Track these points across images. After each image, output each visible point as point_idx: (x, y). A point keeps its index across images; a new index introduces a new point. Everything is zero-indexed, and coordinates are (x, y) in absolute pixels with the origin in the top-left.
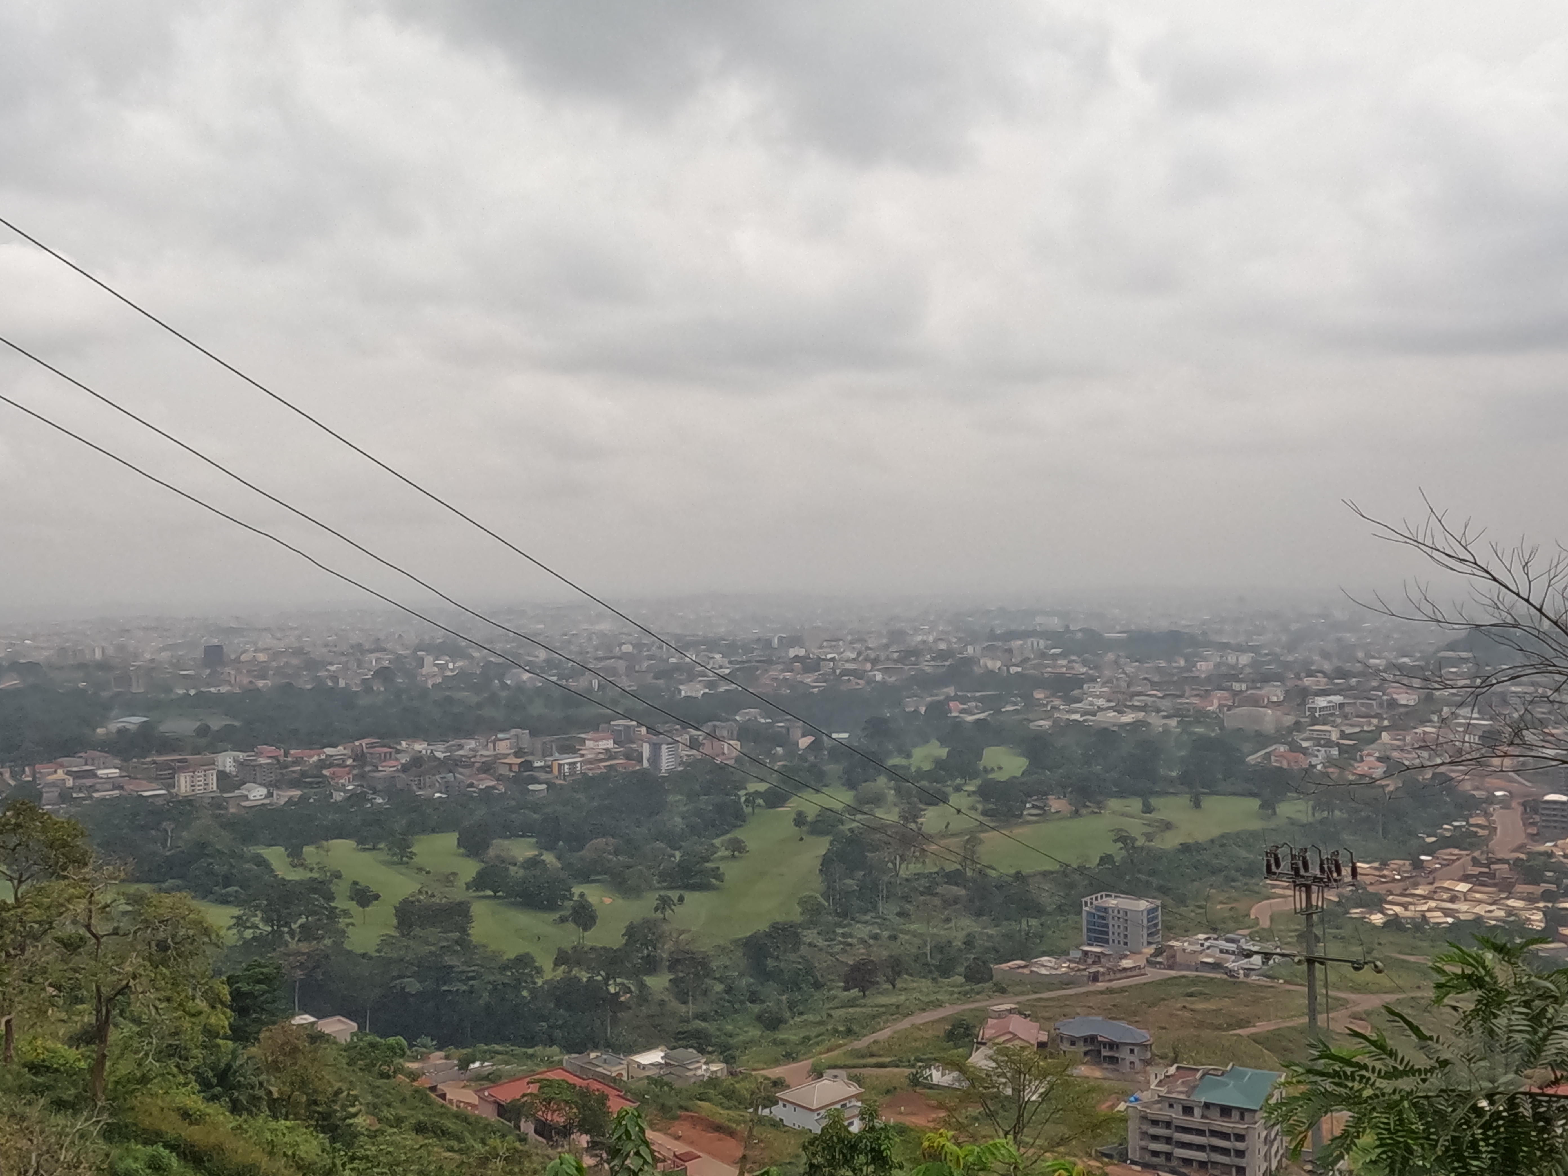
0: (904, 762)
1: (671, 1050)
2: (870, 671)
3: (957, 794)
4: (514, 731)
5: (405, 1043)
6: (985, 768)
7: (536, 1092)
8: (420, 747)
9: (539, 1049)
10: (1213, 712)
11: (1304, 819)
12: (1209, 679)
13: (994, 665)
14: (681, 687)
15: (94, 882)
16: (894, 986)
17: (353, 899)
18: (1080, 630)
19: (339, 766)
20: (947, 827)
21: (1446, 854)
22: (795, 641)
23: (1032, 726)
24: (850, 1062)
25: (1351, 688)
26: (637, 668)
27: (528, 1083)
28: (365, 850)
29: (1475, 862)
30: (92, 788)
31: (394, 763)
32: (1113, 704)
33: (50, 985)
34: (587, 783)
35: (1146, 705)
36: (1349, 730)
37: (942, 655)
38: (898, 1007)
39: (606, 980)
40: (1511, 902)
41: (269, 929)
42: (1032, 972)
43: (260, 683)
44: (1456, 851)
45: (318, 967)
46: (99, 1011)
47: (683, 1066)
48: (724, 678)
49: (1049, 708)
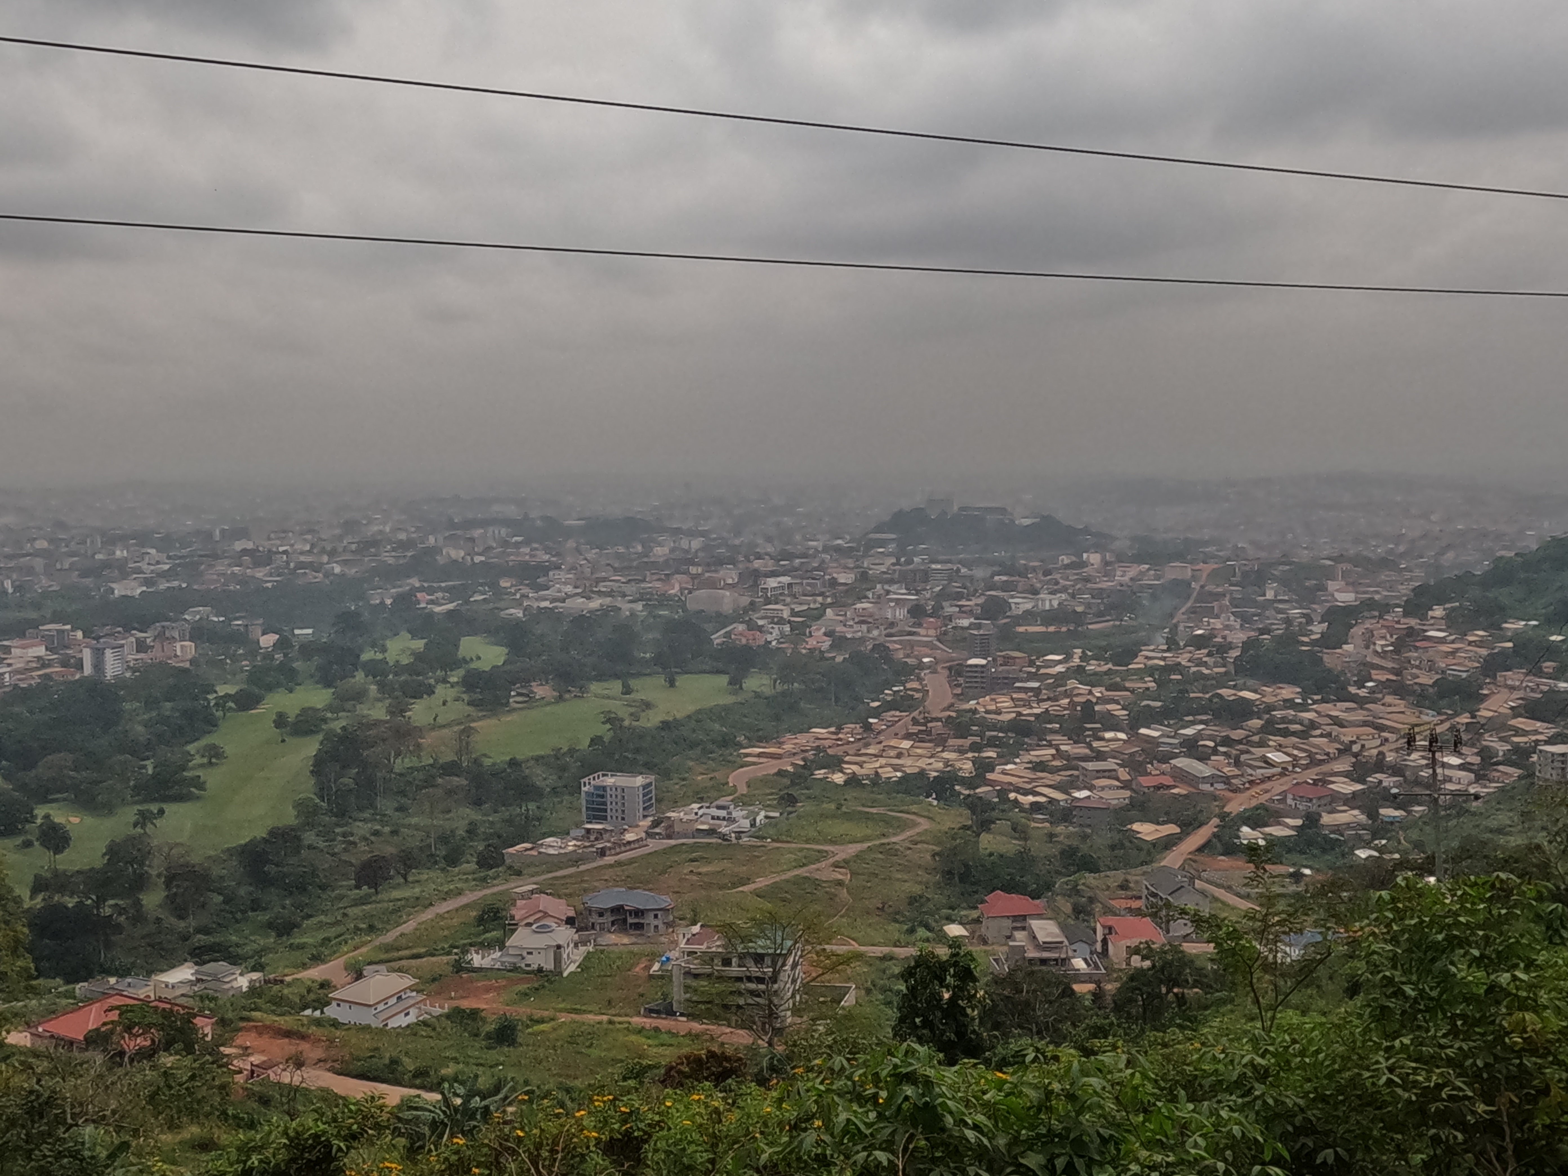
0: (379, 656)
2: (327, 563)
3: (441, 686)
6: (464, 658)
10: (676, 595)
11: (767, 691)
12: (666, 564)
13: (457, 554)
14: (113, 585)
16: (406, 879)
18: (539, 518)
20: (435, 719)
21: (889, 715)
22: (242, 533)
23: (503, 614)
24: (383, 956)
25: (796, 570)
26: (57, 565)
29: (915, 722)
32: (579, 590)
34: (20, 695)
35: (612, 590)
36: (798, 608)
37: (403, 545)
38: (416, 899)
39: (97, 903)
40: (945, 755)
42: (540, 853)
44: (898, 713)
47: (218, 980)
48: (163, 575)
49: (518, 596)
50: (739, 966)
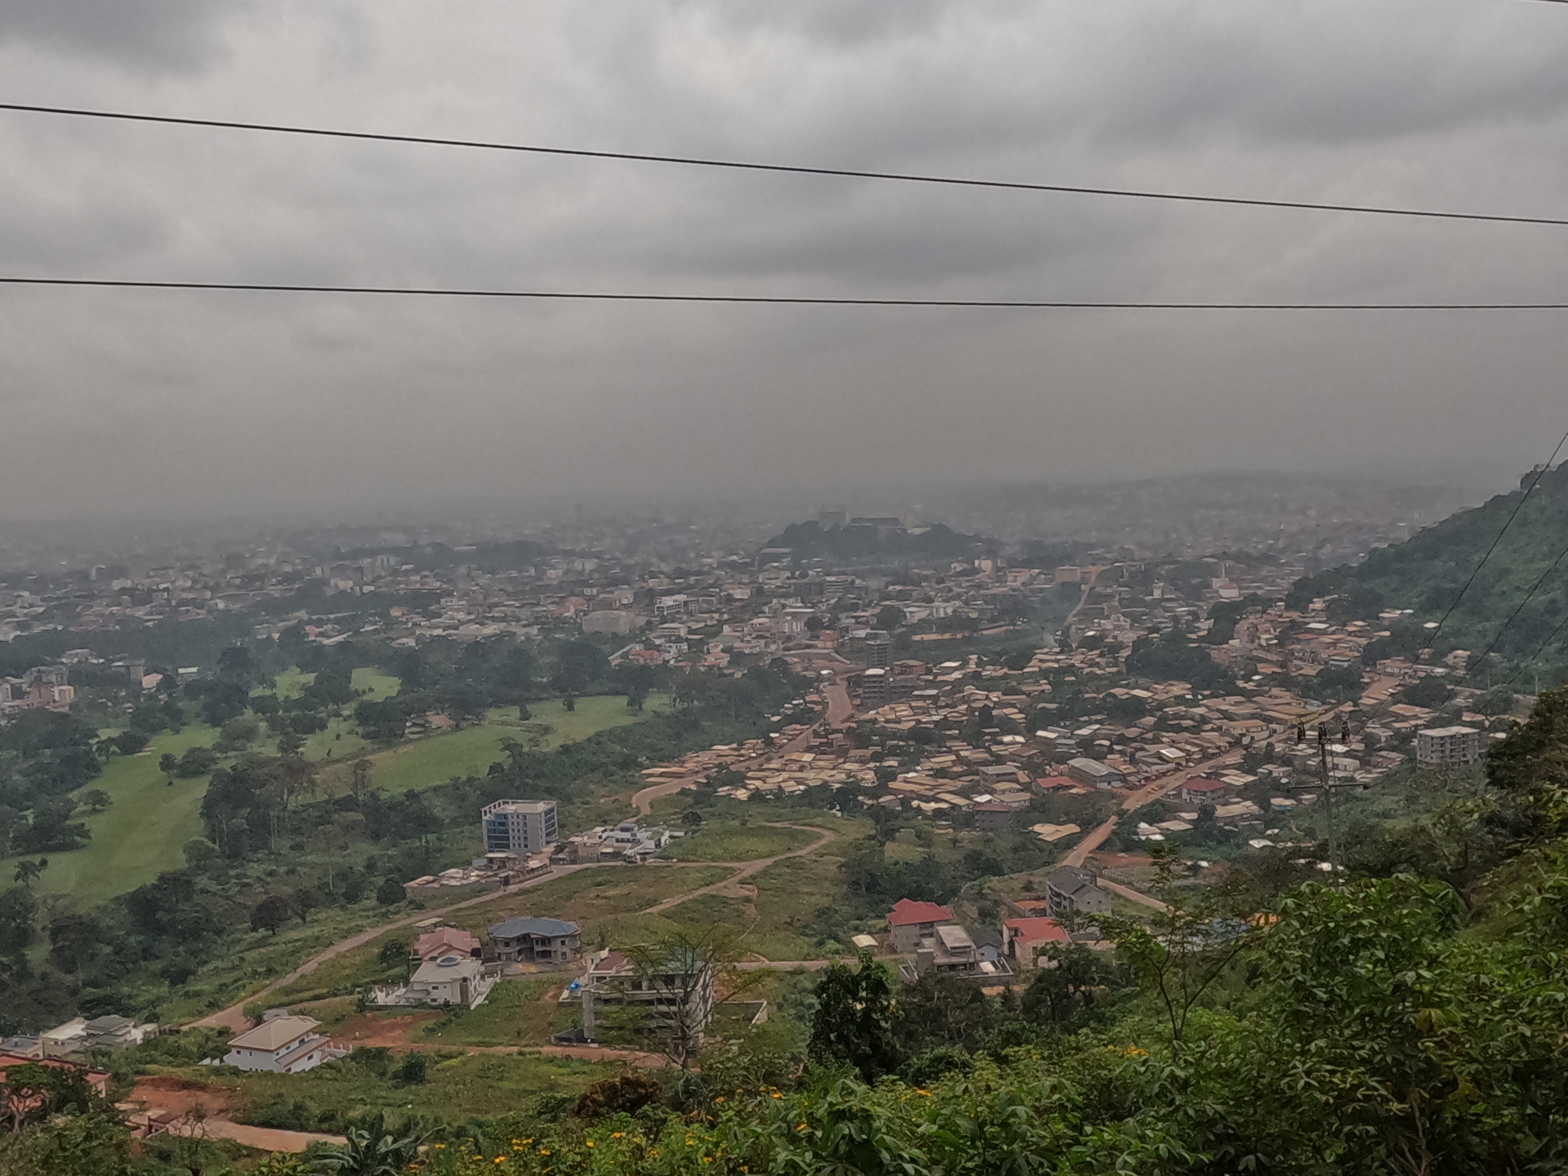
0: (268, 692)
1: (91, 1019)
2: (211, 599)
3: (334, 720)
6: (356, 691)
10: (571, 618)
11: (667, 710)
12: (560, 587)
13: (346, 585)
16: (304, 919)
18: (429, 545)
20: (328, 754)
21: (790, 729)
22: (118, 571)
23: (394, 644)
24: (285, 1000)
25: (691, 587)
29: (816, 734)
32: (472, 617)
35: (506, 615)
36: (695, 626)
37: (288, 578)
38: (315, 939)
40: (847, 766)
42: (442, 885)
44: (798, 727)
47: (110, 1034)
48: (37, 618)
49: (410, 625)
50: (650, 989)
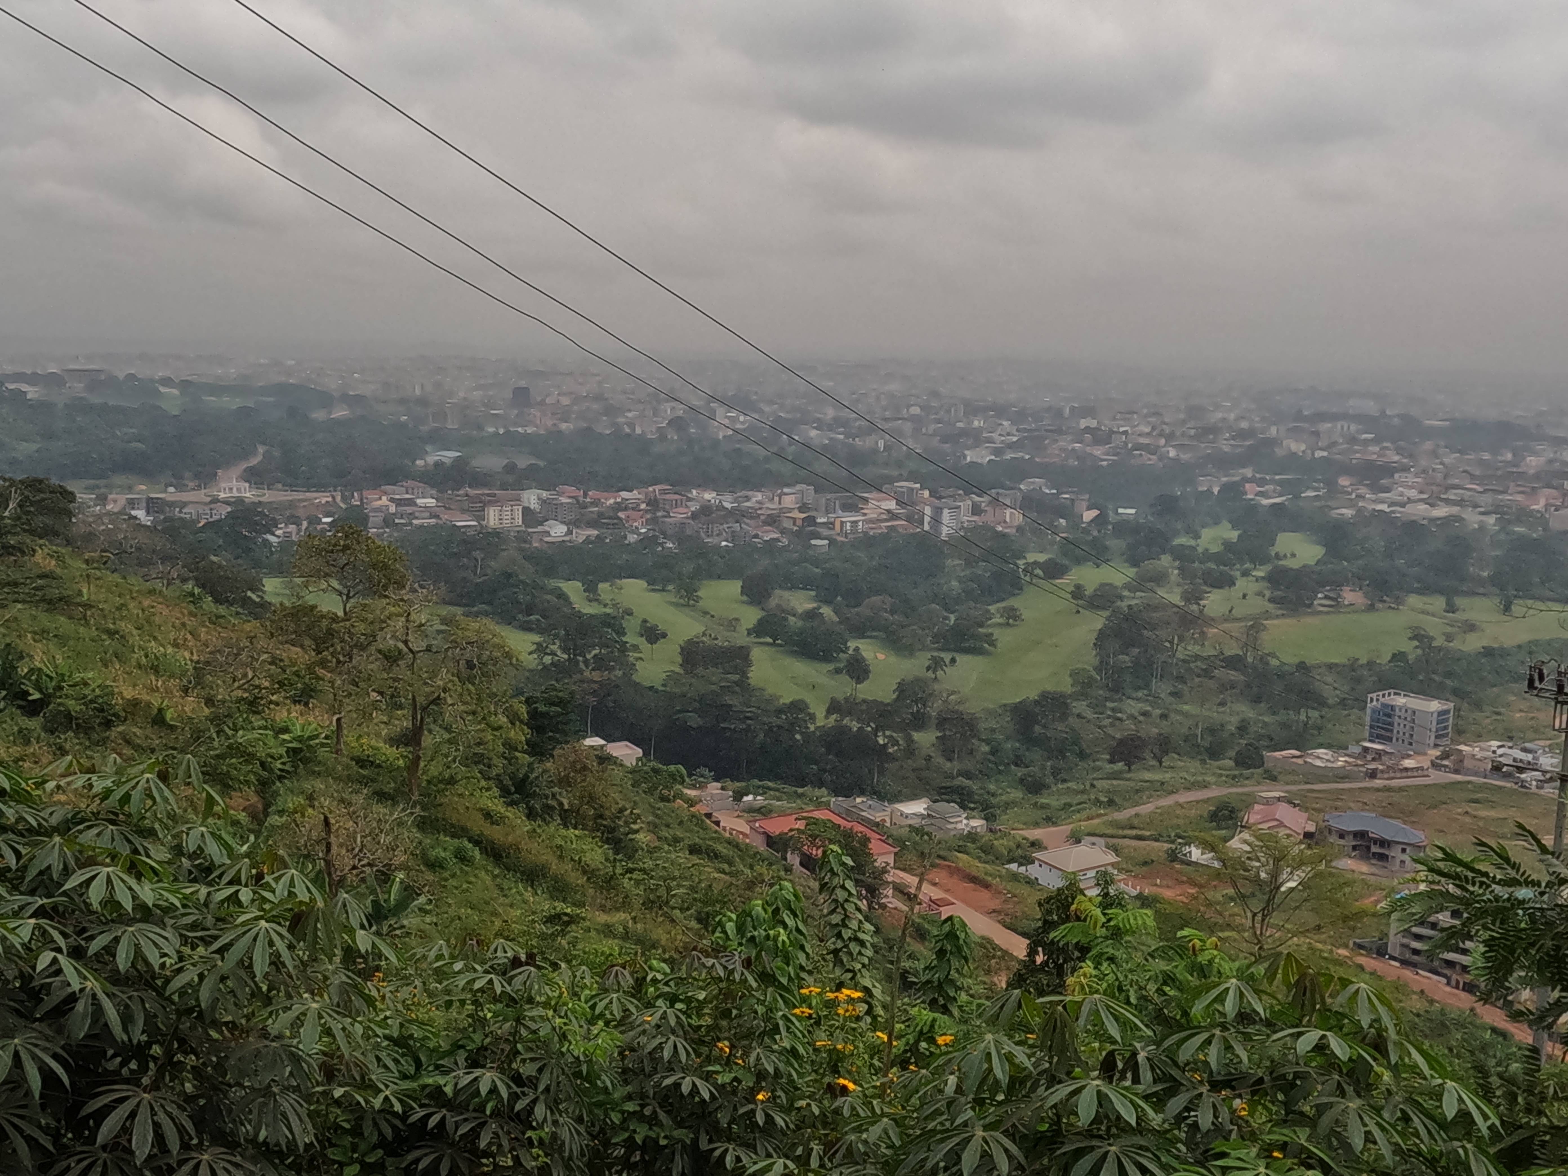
0: (1192, 543)
1: (934, 802)
2: (1165, 446)
3: (1244, 579)
4: (799, 487)
5: (684, 771)
6: (1277, 554)
7: (803, 828)
8: (709, 496)
9: (807, 790)
10: (1538, 511)
12: (1537, 477)
13: (1297, 447)
14: (967, 452)
15: (410, 603)
16: (1161, 763)
17: (642, 636)
18: (1398, 416)
19: (633, 509)
20: (1230, 611)
22: (1088, 411)
23: (1334, 513)
24: (1110, 831)
26: (924, 430)
27: (796, 819)
28: (654, 590)
30: (412, 515)
31: (685, 510)
32: (1425, 496)
33: (373, 690)
34: (868, 541)
35: (1463, 499)
37: (1242, 434)
38: (1163, 784)
39: (875, 731)
41: (566, 656)
42: (1306, 762)
43: (564, 426)
45: (609, 695)
46: (414, 718)
49: (1353, 496)
